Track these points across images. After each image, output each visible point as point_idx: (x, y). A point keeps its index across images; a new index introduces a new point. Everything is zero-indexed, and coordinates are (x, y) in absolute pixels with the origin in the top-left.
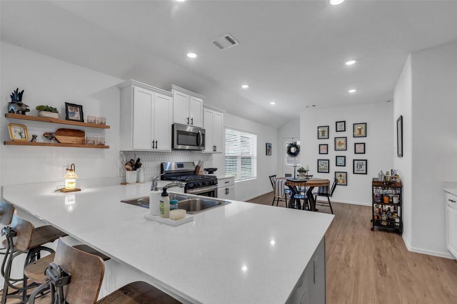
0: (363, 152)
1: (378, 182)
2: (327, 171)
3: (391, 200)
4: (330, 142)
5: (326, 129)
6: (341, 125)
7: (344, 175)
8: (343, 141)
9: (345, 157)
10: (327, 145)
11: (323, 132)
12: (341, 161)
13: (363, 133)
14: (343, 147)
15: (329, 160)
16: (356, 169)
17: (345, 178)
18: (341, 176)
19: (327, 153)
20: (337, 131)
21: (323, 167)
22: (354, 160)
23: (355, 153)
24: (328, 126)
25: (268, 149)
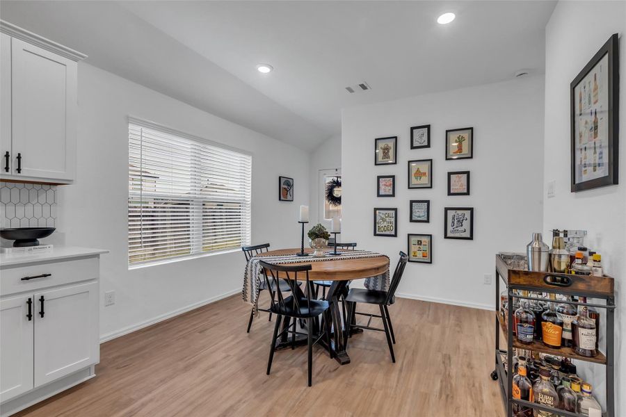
0: (465, 191)
1: (526, 273)
2: (393, 233)
3: (568, 336)
4: (400, 171)
5: (391, 143)
6: (421, 134)
7: (425, 240)
8: (424, 168)
9: (428, 202)
10: (393, 177)
11: (386, 150)
12: (420, 211)
13: (466, 150)
14: (425, 180)
15: (396, 210)
16: (450, 228)
17: (427, 248)
18: (420, 243)
19: (393, 195)
20: (412, 147)
21: (385, 224)
22: (446, 210)
23: (450, 194)
24: (396, 138)
25: (285, 189)
